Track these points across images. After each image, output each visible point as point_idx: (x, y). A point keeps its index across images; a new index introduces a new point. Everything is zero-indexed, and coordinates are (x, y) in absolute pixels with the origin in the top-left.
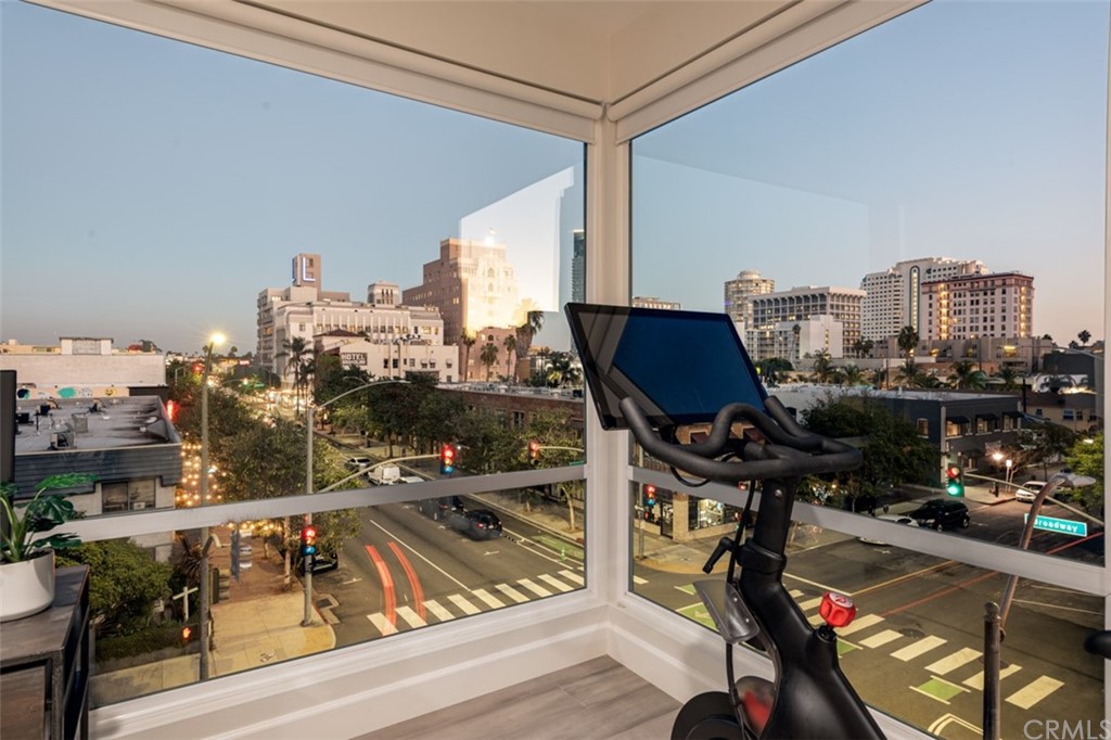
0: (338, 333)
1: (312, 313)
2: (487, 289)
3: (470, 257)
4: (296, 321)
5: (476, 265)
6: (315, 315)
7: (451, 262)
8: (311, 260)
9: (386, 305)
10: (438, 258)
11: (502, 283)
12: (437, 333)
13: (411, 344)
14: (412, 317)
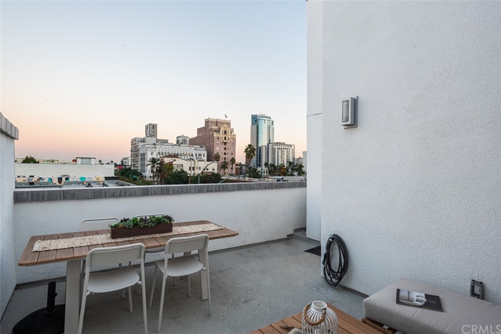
0: (170, 156)
1: (156, 148)
2: (224, 139)
3: (217, 126)
4: (150, 151)
5: (219, 129)
6: (157, 148)
7: (210, 128)
8: (153, 126)
9: (183, 145)
10: (204, 126)
11: (229, 136)
12: (204, 156)
13: (198, 161)
14: (195, 150)
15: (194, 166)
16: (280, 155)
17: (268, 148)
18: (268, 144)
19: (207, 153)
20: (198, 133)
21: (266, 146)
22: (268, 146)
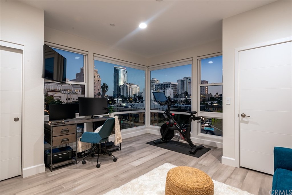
0: (52, 91)
7: (83, 74)
10: (80, 72)
11: (97, 79)
12: (80, 91)
13: (73, 94)
14: (73, 87)
15: (69, 97)
16: (131, 91)
17: (124, 87)
18: (124, 84)
19: (82, 89)
20: (76, 76)
21: (123, 86)
22: (124, 86)
